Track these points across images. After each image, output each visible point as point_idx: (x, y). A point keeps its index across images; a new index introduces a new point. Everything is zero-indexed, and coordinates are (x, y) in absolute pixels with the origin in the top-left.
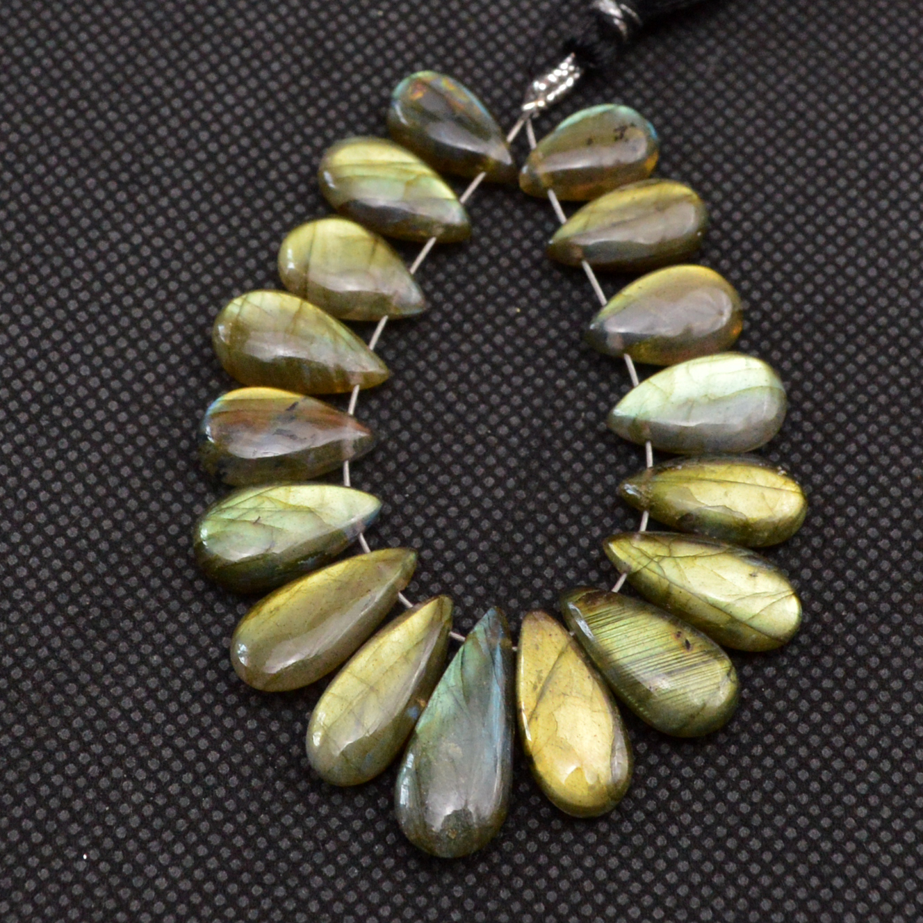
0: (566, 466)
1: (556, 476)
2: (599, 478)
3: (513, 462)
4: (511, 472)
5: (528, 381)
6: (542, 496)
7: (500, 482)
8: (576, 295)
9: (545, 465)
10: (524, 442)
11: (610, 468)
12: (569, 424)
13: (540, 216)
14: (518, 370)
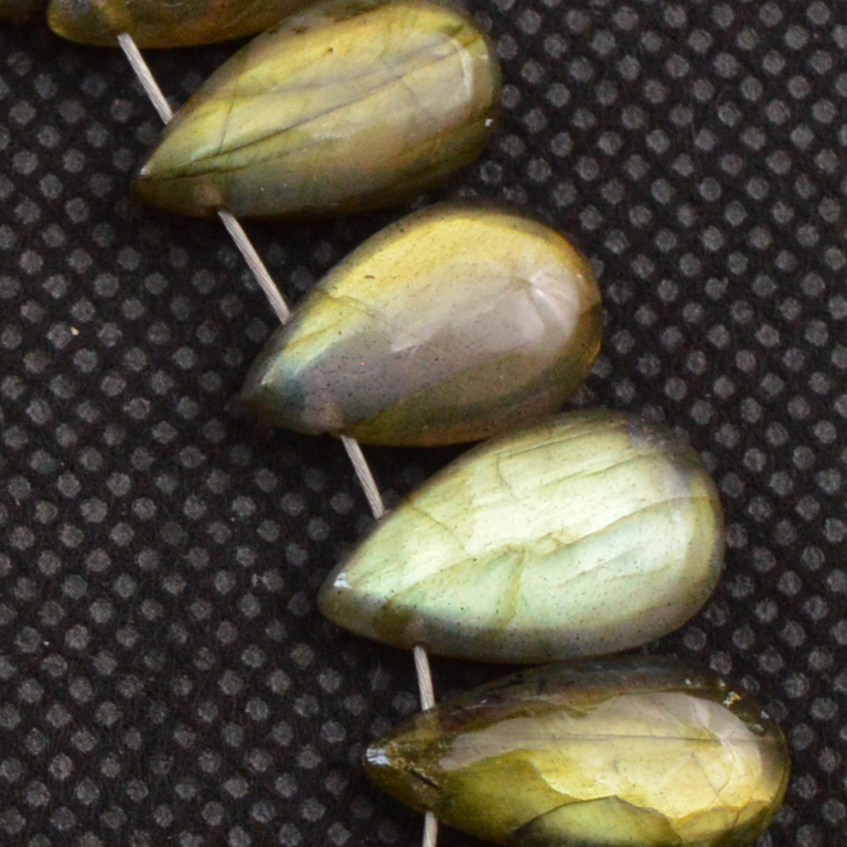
0: (232, 710)
1: (211, 738)
2: (306, 732)
3: (108, 714)
4: (109, 740)
5: (119, 510)
6: (185, 790)
7: (85, 767)
8: (203, 282)
9: (182, 714)
10: (127, 662)
11: (330, 706)
12: (225, 608)
13: (95, 86)
14: (93, 486)
